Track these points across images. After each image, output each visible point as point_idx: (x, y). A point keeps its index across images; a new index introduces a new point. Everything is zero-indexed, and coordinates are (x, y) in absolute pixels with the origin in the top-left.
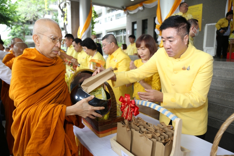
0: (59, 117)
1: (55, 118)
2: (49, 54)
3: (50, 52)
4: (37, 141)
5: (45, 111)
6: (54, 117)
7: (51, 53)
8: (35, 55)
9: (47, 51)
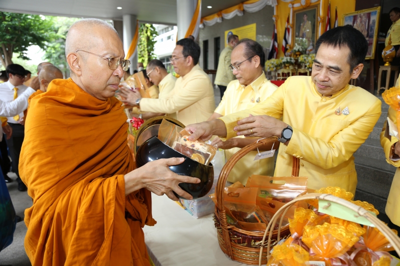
0: (116, 200)
1: (109, 204)
2: (101, 92)
3: (103, 87)
4: (83, 256)
5: (87, 196)
6: (106, 202)
7: (105, 89)
8: (73, 93)
9: (97, 84)
